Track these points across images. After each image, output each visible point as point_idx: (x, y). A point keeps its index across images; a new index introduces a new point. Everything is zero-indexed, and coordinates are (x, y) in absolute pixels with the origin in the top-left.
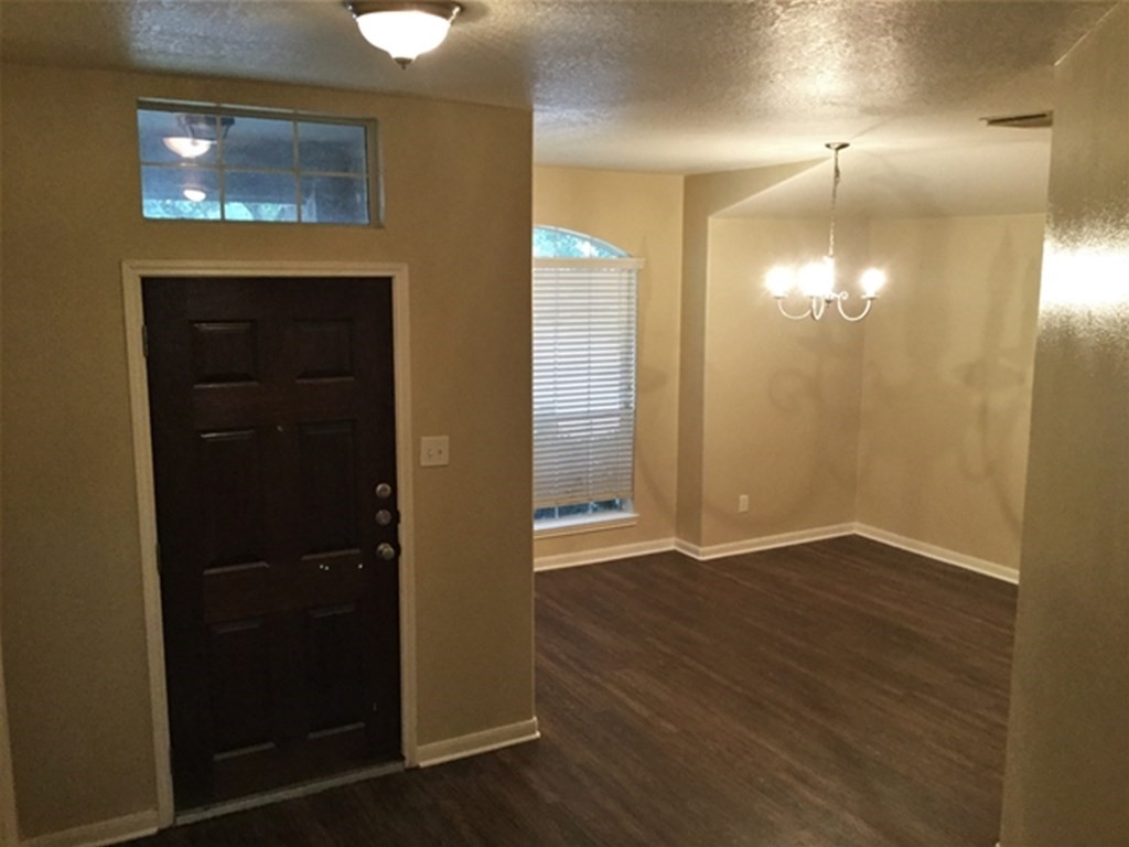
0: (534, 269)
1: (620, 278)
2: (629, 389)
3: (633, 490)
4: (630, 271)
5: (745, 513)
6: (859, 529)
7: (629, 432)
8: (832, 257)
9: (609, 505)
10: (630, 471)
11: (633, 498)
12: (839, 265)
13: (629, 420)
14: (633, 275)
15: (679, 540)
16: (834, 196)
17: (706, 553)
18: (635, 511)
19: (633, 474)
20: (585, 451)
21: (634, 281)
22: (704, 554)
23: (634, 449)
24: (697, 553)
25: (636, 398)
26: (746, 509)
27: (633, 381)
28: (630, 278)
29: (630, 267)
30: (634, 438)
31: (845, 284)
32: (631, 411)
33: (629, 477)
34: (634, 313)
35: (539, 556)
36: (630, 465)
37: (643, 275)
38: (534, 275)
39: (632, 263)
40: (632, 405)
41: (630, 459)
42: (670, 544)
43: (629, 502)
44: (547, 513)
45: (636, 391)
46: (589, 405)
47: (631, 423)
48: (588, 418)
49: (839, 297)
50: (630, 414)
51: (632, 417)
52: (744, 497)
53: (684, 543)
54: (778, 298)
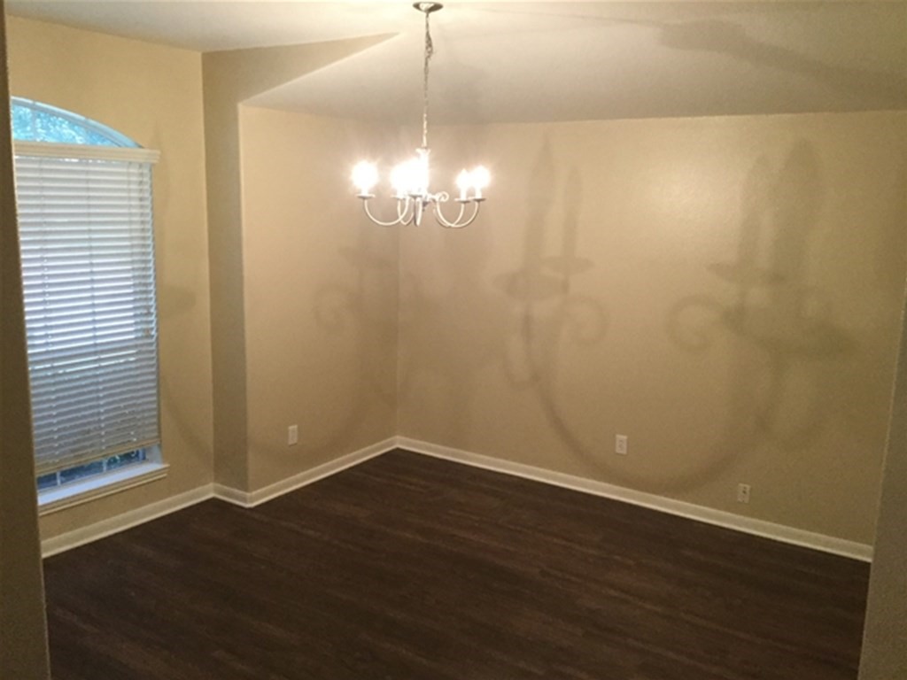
0: (15, 157)
1: (129, 174)
2: (149, 314)
3: (159, 436)
4: (141, 166)
5: (296, 444)
6: (401, 442)
7: (152, 366)
8: (426, 148)
9: (129, 458)
10: (155, 413)
11: (160, 446)
12: (435, 160)
13: (151, 352)
14: (146, 171)
15: (219, 485)
16: (426, 70)
17: (253, 499)
18: (165, 459)
19: (159, 416)
20: (94, 395)
21: (146, 179)
22: (252, 500)
23: (158, 386)
24: (244, 500)
25: (157, 323)
26: (295, 441)
27: (152, 303)
28: (141, 175)
29: (141, 161)
30: (158, 373)
31: (443, 183)
32: (154, 340)
33: (155, 420)
34: (148, 219)
35: (46, 538)
36: (155, 406)
37: (157, 172)
38: (15, 165)
39: (143, 155)
40: (153, 333)
41: (154, 398)
42: (209, 491)
43: (156, 450)
44: (49, 481)
45: (157, 316)
46: (95, 337)
47: (154, 355)
48: (95, 353)
49: (437, 197)
50: (151, 344)
51: (154, 348)
52: (293, 428)
53: (226, 488)
54: (364, 198)
